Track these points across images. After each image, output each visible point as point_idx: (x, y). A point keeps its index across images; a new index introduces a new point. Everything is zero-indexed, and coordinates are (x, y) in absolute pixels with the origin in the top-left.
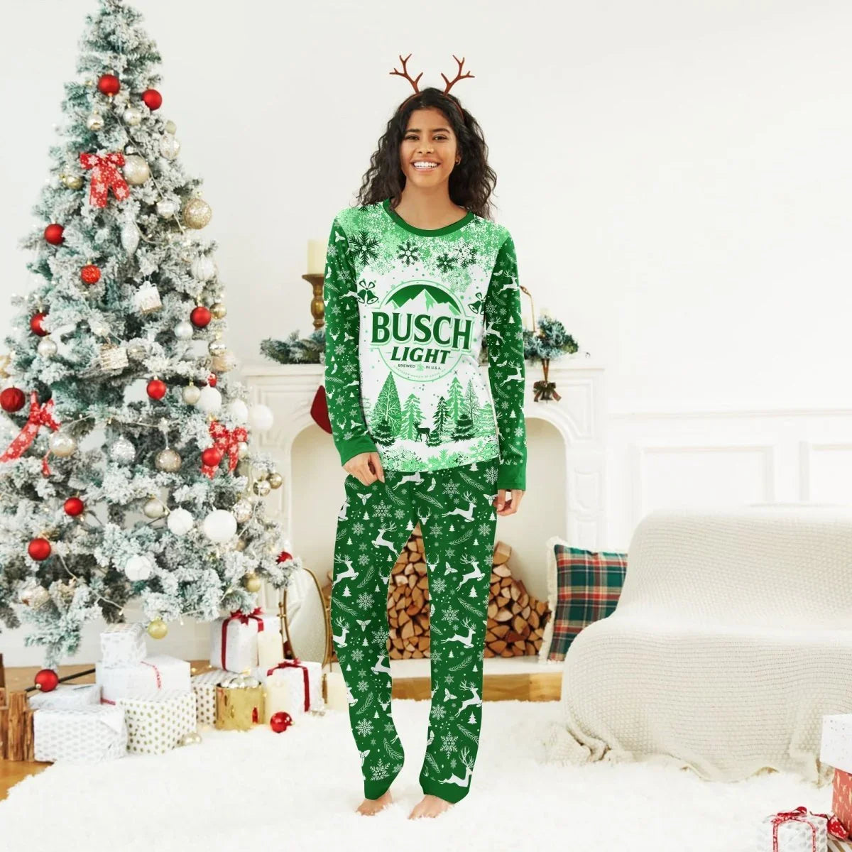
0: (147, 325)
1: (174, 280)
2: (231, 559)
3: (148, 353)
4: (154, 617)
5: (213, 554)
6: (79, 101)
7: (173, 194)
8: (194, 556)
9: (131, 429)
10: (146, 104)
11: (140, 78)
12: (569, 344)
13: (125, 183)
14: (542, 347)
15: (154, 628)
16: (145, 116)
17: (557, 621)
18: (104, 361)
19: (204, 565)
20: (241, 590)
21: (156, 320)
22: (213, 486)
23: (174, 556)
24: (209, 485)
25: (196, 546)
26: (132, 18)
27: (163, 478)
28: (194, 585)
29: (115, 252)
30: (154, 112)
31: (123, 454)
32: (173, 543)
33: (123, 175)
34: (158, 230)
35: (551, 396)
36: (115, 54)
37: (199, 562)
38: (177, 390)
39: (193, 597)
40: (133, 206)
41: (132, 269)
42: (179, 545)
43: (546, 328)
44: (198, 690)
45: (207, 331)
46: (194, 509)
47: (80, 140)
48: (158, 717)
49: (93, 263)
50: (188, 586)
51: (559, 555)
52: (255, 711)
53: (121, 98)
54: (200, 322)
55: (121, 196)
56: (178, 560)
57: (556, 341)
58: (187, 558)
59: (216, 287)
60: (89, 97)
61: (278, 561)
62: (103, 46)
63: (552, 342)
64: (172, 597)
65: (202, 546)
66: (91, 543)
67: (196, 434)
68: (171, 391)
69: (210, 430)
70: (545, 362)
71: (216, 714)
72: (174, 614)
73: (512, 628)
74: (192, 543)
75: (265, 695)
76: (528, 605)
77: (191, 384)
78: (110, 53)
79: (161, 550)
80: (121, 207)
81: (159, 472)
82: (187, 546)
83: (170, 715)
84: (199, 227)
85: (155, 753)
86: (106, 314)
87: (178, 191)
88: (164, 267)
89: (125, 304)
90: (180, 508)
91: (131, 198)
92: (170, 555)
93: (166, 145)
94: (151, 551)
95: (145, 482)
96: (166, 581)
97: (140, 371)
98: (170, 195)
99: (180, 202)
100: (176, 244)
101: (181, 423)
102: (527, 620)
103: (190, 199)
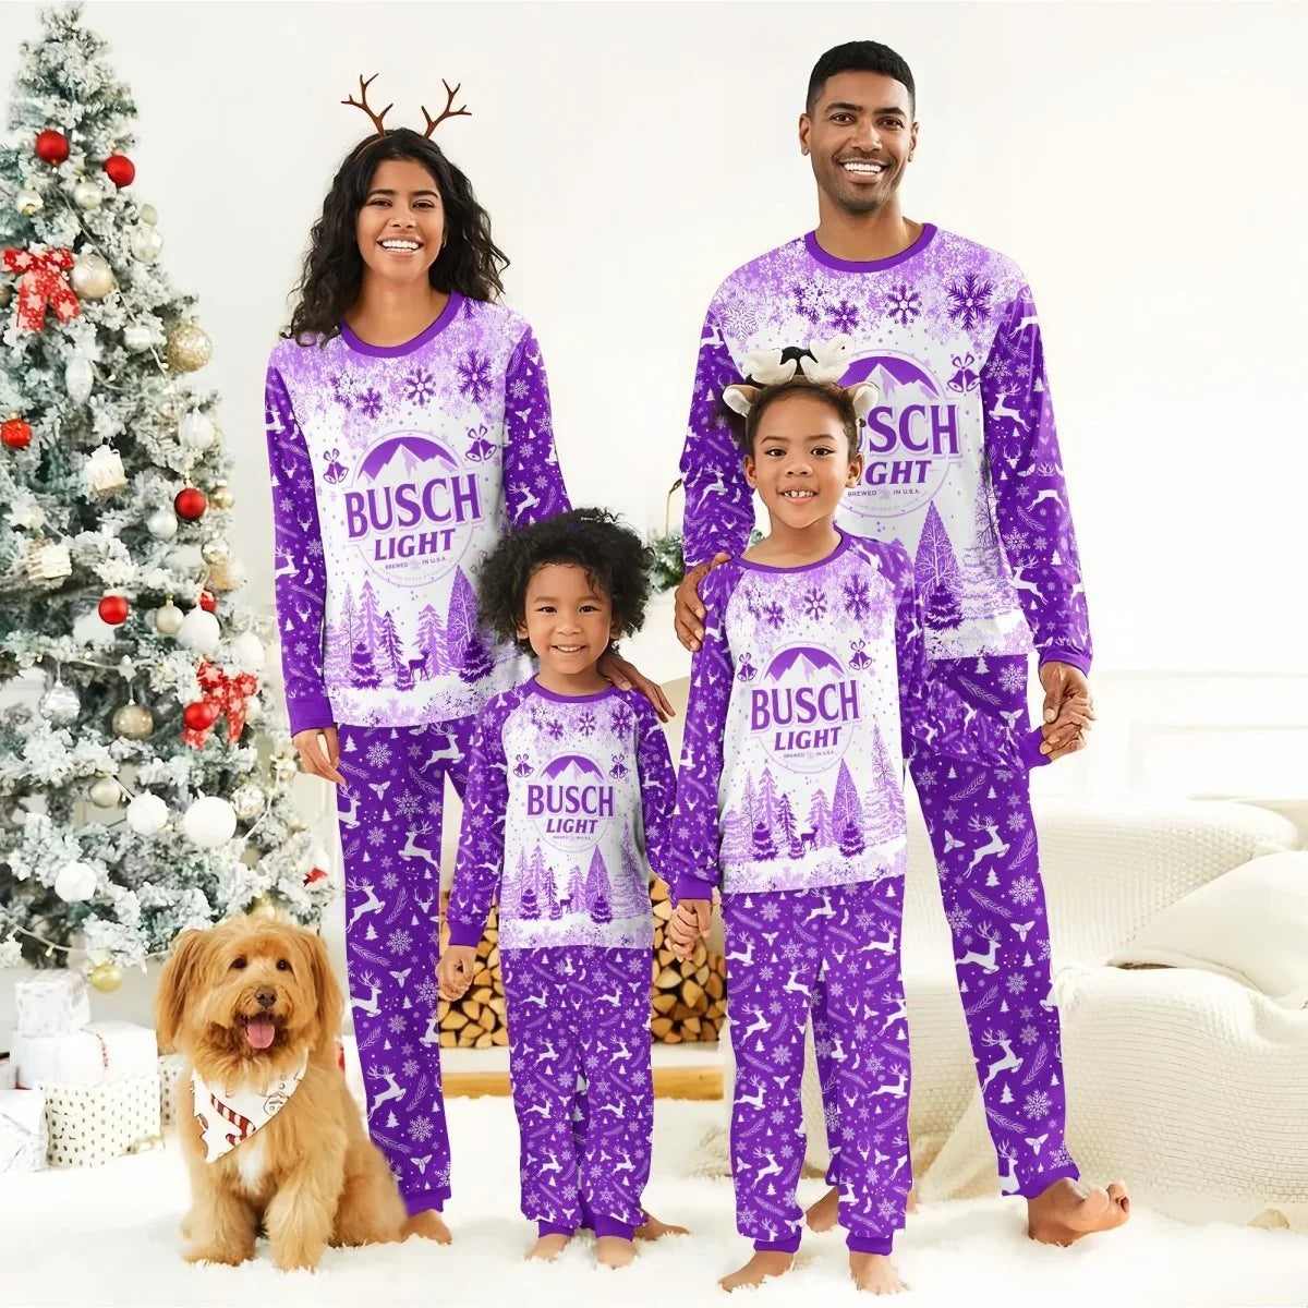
0: (105, 514)
1: (150, 448)
2: (227, 874)
3: (102, 556)
4: (100, 958)
5: (199, 866)
6: (8, 173)
7: (150, 315)
8: (168, 868)
9: (77, 672)
10: (110, 176)
11: (102, 138)
13: (74, 296)
15: (100, 976)
16: (108, 195)
18: (34, 565)
19: (184, 883)
21: (120, 507)
22: (201, 761)
23: (138, 867)
24: (195, 759)
25: (173, 852)
26: (92, 48)
27: (123, 747)
28: (168, 912)
29: (56, 400)
30: (123, 189)
31: (59, 709)
32: (136, 848)
33: (70, 283)
34: (129, 370)
36: (64, 101)
37: (177, 877)
38: (149, 615)
39: (165, 930)
40: (84, 330)
41: (84, 428)
42: (145, 850)
44: (170, 1074)
45: (200, 525)
46: (174, 799)
47: (9, 232)
48: (96, 1108)
49: (23, 417)
50: (159, 915)
53: (70, 169)
54: (188, 511)
55: (66, 315)
56: (145, 874)
58: (159, 870)
59: (220, 462)
60: (22, 164)
61: (306, 882)
62: (47, 89)
65: (182, 853)
66: (7, 845)
67: (175, 681)
68: (141, 616)
69: (199, 675)
72: (133, 955)
73: (681, 1000)
74: (166, 848)
76: (706, 963)
77: (170, 602)
78: (55, 98)
79: (117, 858)
80: (67, 332)
81: (117, 738)
82: (158, 852)
84: (193, 368)
85: (91, 1165)
86: (42, 496)
88: (135, 426)
89: (71, 481)
90: (148, 792)
91: (82, 318)
92: (130, 867)
93: (136, 239)
94: (101, 859)
95: (93, 752)
96: (123, 904)
97: (92, 585)
98: (146, 316)
99: (163, 328)
100: (153, 391)
101: (153, 663)
102: (704, 987)
103: (179, 325)
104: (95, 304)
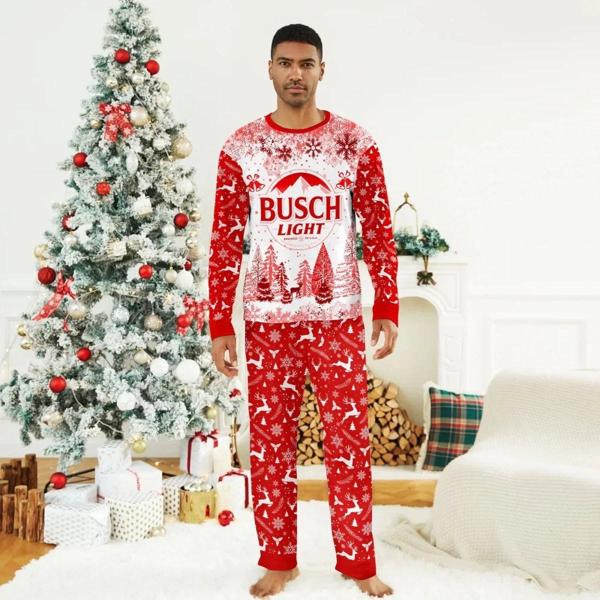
0: (142, 225)
1: (163, 194)
2: (195, 395)
3: (141, 246)
4: (137, 437)
5: (183, 391)
6: (103, 68)
7: (165, 133)
8: (168, 392)
9: (128, 299)
10: (148, 70)
11: (145, 52)
12: (443, 245)
13: (131, 125)
14: (424, 247)
15: (137, 445)
16: (146, 78)
17: (430, 442)
18: (110, 250)
19: (176, 399)
20: (202, 417)
21: (149, 222)
22: (184, 342)
23: (155, 391)
24: (182, 340)
25: (171, 385)
26: (141, 11)
27: (148, 335)
28: (168, 413)
29: (122, 173)
30: (154, 76)
31: (120, 318)
33: (129, 119)
34: (154, 158)
35: (429, 282)
36: (128, 36)
37: (172, 396)
38: (163, 271)
39: (167, 422)
40: (135, 141)
41: (134, 185)
42: (158, 384)
43: (427, 234)
44: (168, 490)
45: (185, 230)
46: (170, 358)
47: (102, 95)
48: (134, 514)
49: (106, 181)
50: (164, 414)
51: (432, 395)
52: (208, 507)
53: (129, 67)
54: (180, 224)
55: (127, 134)
56: (158, 394)
57: (434, 243)
58: (164, 393)
59: (194, 199)
60: (109, 65)
61: (231, 396)
62: (121, 30)
63: (431, 244)
64: (151, 422)
65: (175, 385)
66: (95, 381)
67: (173, 304)
68: (158, 272)
69: (184, 301)
70: (426, 258)
71: (180, 509)
72: (152, 435)
73: (398, 445)
74: (168, 383)
75: (216, 495)
76: (410, 428)
77: (171, 268)
78: (124, 34)
79: (145, 387)
80: (127, 142)
81: (146, 330)
82: (164, 385)
83: (143, 513)
84: (183, 157)
85: (131, 541)
86: (114, 217)
87: (168, 131)
88: (157, 184)
89: (128, 209)
90: (160, 358)
91: (134, 135)
92: (152, 392)
93: (160, 99)
94: (138, 388)
95: (135, 339)
96: (148, 411)
97: (136, 258)
98: (163, 134)
99: (170, 139)
100: (165, 168)
101: (163, 296)
102: (408, 440)
103: (177, 137)
104: (140, 128)
